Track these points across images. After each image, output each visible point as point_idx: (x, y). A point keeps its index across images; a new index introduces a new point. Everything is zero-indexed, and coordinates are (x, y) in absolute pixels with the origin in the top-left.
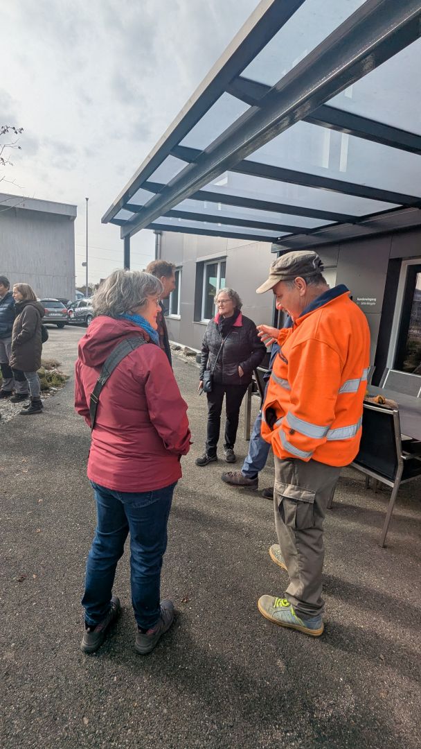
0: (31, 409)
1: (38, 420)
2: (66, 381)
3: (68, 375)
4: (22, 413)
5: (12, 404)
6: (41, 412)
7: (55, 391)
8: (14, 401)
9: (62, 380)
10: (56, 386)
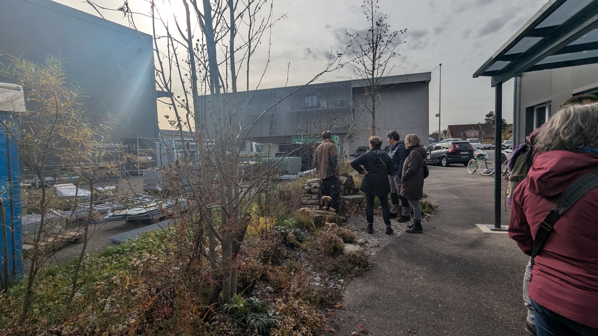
0: (414, 229)
1: (420, 238)
2: (435, 209)
3: (436, 205)
4: (407, 231)
5: (399, 224)
6: (422, 233)
7: (429, 217)
8: (400, 221)
9: (433, 208)
10: (429, 213)
